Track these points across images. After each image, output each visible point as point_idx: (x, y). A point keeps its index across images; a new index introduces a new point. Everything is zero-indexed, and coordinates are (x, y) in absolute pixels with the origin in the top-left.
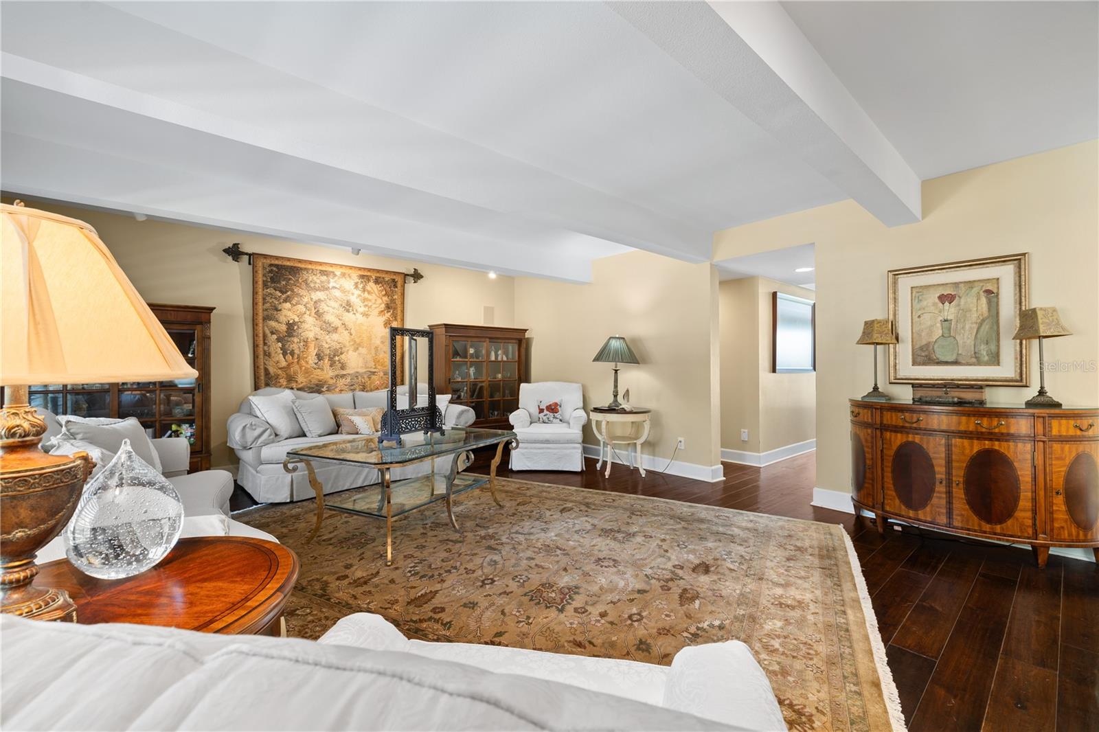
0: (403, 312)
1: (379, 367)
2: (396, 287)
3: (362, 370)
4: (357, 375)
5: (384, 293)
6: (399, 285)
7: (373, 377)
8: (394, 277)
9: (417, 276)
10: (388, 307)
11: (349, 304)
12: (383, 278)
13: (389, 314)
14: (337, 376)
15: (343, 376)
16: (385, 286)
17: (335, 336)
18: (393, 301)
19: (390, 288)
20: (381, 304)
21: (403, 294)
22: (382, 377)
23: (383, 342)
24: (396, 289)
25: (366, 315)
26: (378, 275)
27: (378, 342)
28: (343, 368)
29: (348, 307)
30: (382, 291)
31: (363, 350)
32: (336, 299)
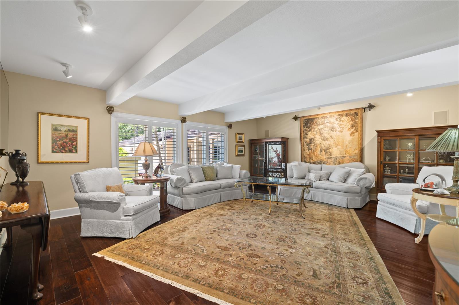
0: (362, 127)
1: (347, 154)
2: (358, 116)
3: (339, 156)
4: (336, 158)
5: (350, 120)
6: (359, 114)
7: (344, 159)
8: (356, 111)
9: (371, 107)
10: (352, 126)
11: (333, 128)
12: (350, 113)
13: (353, 129)
14: (328, 158)
15: (331, 158)
16: (351, 116)
17: (327, 142)
18: (356, 123)
19: (354, 117)
20: (349, 125)
21: (362, 118)
22: (349, 159)
23: (349, 143)
24: (358, 117)
25: (341, 131)
26: (347, 112)
27: (347, 143)
28: (331, 155)
29: (333, 129)
30: (350, 119)
31: (339, 147)
32: (328, 127)
